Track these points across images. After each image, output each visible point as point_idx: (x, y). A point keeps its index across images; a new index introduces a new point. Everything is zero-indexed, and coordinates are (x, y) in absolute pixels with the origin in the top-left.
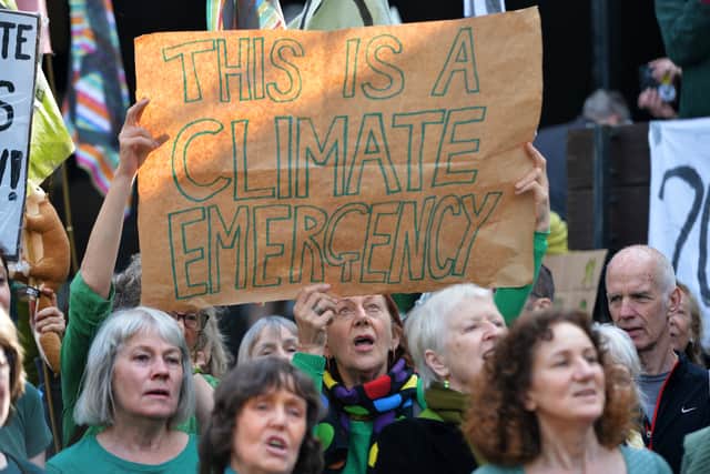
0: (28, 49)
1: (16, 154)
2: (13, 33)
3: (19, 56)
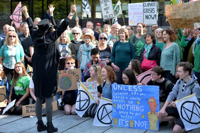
0: (156, 5)
1: (155, 15)
2: (154, 4)
3: (155, 6)
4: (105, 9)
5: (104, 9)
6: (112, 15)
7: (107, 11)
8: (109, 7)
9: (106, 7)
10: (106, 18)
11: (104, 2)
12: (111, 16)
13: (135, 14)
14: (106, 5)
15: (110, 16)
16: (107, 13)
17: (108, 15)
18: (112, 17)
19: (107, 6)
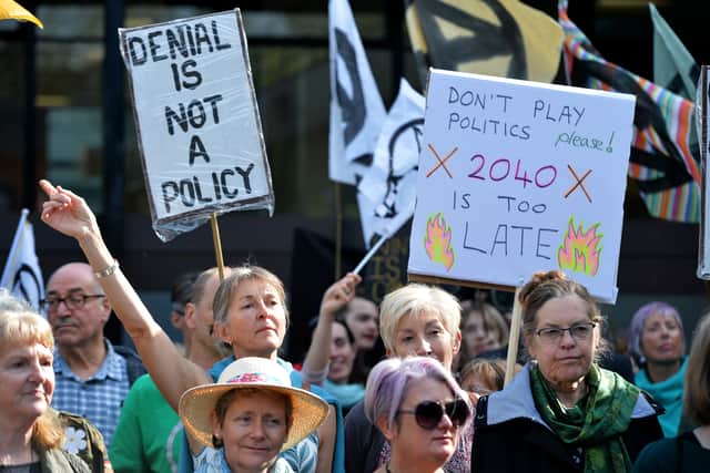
4: (181, 119)
5: (169, 113)
6: (245, 175)
7: (196, 139)
8: (214, 100)
9: (187, 97)
10: (178, 208)
11: (164, 50)
12: (235, 182)
13: (484, 173)
14: (186, 78)
15: (219, 180)
16: (193, 156)
17: (202, 171)
18: (243, 195)
19: (200, 94)
